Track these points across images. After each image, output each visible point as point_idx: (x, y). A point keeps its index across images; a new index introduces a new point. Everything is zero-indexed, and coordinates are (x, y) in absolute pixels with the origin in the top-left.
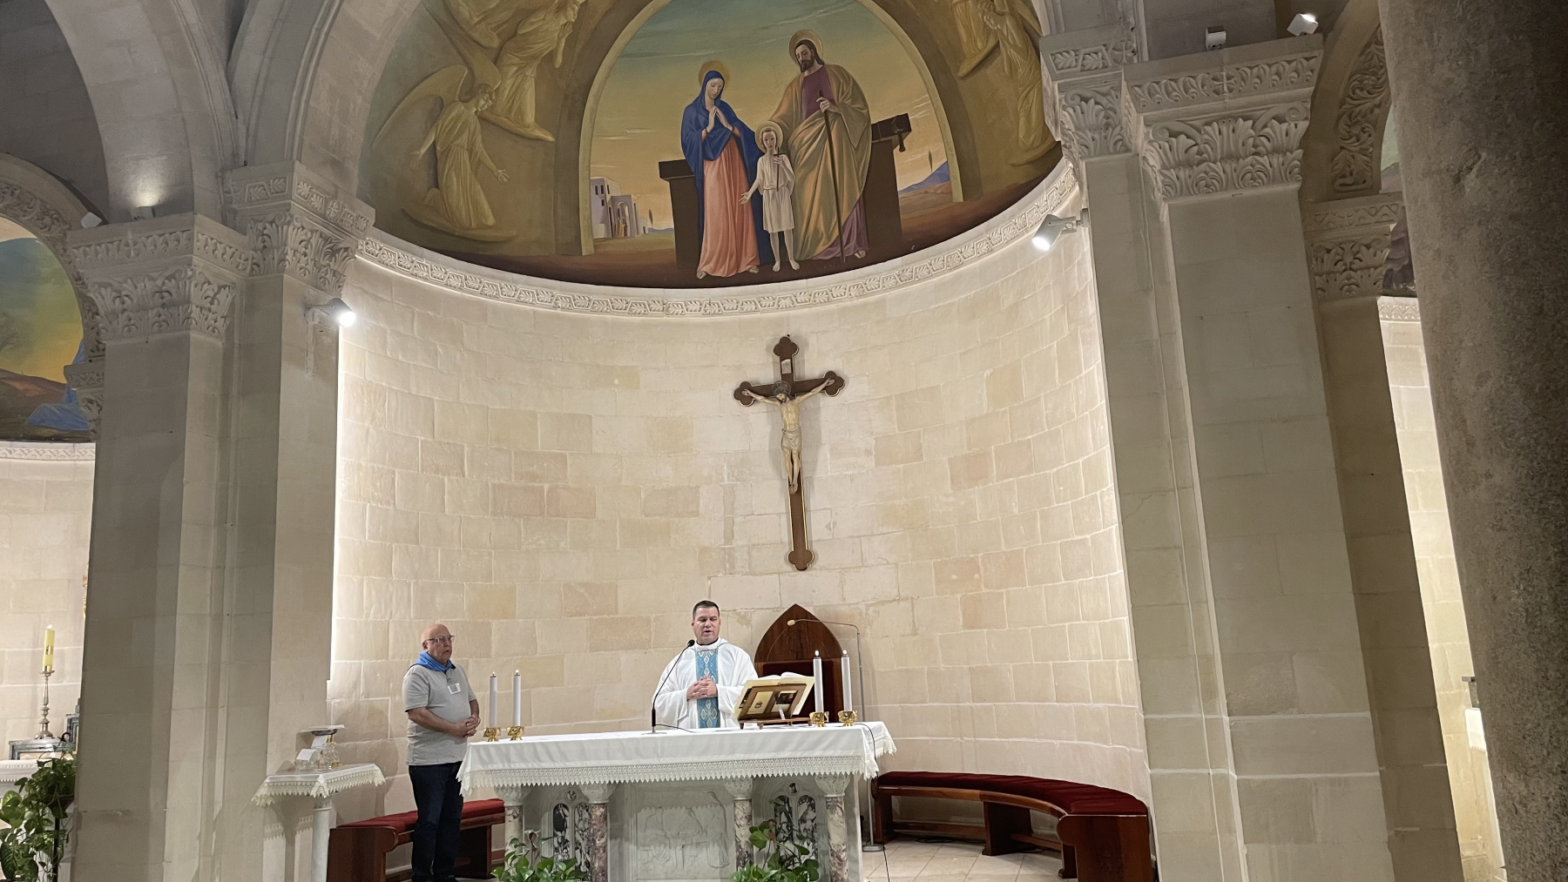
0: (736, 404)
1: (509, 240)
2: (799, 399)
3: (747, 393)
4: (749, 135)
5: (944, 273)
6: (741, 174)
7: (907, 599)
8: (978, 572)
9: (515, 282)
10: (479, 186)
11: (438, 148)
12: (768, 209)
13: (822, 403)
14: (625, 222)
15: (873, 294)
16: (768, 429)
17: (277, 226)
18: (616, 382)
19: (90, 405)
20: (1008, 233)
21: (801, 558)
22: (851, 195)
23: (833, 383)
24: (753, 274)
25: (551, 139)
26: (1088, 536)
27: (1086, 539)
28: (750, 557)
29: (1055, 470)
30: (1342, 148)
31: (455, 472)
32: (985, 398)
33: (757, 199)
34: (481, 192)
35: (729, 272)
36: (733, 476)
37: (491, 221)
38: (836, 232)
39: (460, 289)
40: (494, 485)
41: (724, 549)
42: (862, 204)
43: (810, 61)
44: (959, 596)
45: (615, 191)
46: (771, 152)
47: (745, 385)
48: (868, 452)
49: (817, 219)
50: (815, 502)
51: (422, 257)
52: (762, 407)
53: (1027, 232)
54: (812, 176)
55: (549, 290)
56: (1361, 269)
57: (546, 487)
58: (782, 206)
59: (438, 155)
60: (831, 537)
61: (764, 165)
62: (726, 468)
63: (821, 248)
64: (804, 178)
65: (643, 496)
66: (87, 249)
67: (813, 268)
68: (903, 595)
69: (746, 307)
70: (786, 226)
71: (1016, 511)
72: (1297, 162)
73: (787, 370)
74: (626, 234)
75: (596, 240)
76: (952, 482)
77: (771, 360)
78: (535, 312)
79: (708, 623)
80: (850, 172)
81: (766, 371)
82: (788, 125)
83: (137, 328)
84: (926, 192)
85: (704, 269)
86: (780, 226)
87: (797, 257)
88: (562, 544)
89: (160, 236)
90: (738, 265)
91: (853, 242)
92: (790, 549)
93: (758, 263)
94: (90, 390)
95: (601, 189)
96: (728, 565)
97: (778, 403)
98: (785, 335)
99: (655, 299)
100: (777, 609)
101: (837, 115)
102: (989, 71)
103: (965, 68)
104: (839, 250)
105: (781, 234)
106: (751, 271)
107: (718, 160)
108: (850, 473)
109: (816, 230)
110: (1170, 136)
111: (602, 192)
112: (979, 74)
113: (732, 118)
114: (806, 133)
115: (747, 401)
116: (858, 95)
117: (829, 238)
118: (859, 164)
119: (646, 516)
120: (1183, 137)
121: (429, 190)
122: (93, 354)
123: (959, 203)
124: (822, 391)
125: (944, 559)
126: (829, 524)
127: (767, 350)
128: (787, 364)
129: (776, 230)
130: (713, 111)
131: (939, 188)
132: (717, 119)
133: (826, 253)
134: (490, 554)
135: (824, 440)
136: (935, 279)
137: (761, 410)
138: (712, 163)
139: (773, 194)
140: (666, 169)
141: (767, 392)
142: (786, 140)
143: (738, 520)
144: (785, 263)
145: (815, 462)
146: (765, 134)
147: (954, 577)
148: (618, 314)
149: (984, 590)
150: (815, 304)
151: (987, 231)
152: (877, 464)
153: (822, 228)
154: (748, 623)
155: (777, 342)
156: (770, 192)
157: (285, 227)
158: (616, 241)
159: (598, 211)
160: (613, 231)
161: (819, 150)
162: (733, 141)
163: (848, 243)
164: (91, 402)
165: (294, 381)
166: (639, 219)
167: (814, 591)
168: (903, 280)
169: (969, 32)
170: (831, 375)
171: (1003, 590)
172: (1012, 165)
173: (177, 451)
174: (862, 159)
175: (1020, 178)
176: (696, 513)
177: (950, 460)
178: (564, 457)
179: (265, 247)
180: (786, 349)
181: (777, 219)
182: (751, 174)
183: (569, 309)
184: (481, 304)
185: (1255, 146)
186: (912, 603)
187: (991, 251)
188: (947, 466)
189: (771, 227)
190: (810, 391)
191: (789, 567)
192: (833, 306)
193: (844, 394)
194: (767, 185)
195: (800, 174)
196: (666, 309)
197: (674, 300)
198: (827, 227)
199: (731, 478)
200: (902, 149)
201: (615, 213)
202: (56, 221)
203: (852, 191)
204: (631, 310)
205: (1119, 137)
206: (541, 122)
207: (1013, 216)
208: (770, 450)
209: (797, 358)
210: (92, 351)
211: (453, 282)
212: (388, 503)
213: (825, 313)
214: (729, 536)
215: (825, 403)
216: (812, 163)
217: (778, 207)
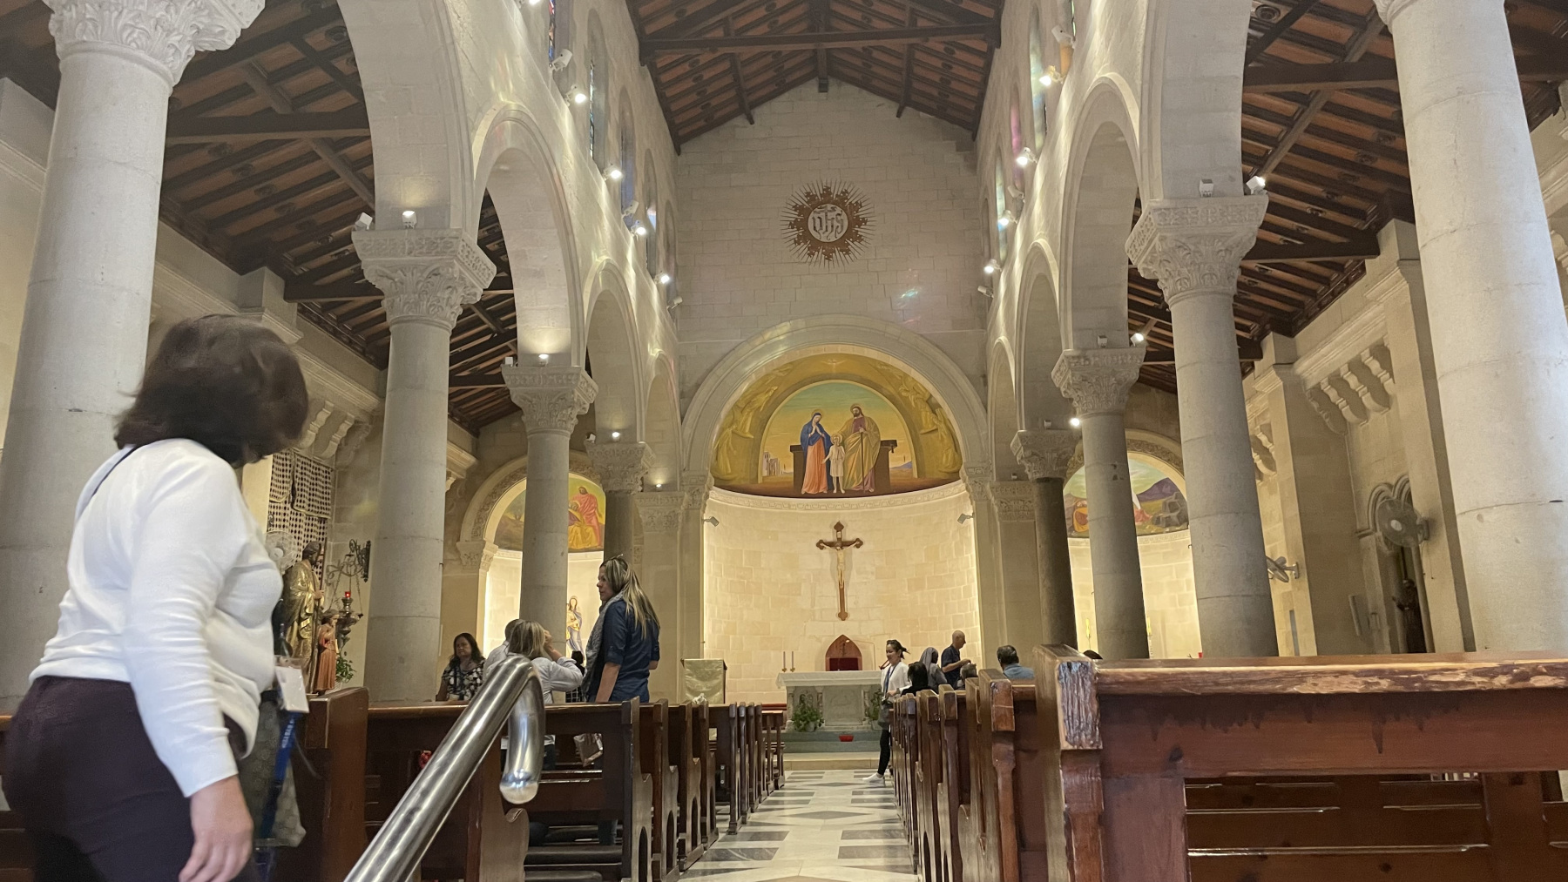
0: (817, 548)
2: (846, 549)
3: (822, 545)
4: (828, 437)
5: (907, 505)
6: (823, 452)
9: (738, 496)
10: (728, 459)
11: (719, 447)
12: (833, 467)
13: (853, 551)
14: (775, 469)
15: (877, 508)
16: (831, 560)
18: (770, 537)
20: (937, 496)
21: (843, 615)
22: (869, 466)
23: (858, 543)
24: (825, 493)
25: (754, 438)
28: (822, 614)
29: (951, 588)
32: (924, 557)
33: (829, 462)
35: (814, 492)
36: (815, 579)
37: (730, 471)
38: (862, 480)
41: (811, 610)
42: (873, 470)
43: (858, 413)
45: (772, 457)
46: (837, 444)
47: (821, 541)
48: (872, 573)
49: (854, 474)
50: (848, 592)
52: (828, 551)
54: (853, 456)
55: (749, 499)
58: (839, 466)
60: (856, 607)
61: (832, 449)
62: (812, 576)
63: (854, 485)
64: (849, 456)
67: (851, 494)
68: (886, 632)
69: (822, 508)
70: (840, 475)
71: (934, 601)
73: (839, 536)
74: (775, 475)
75: (764, 477)
76: (908, 588)
77: (832, 531)
80: (869, 457)
81: (830, 536)
82: (845, 436)
84: (902, 471)
85: (804, 490)
86: (837, 473)
87: (844, 488)
89: (665, 497)
90: (819, 489)
91: (868, 485)
92: (839, 611)
93: (827, 489)
95: (767, 456)
96: (812, 616)
97: (835, 550)
98: (838, 521)
99: (785, 502)
100: (833, 636)
101: (866, 435)
102: (933, 436)
103: (923, 431)
104: (862, 488)
105: (838, 478)
107: (814, 446)
108: (865, 581)
109: (853, 478)
112: (929, 435)
113: (822, 430)
114: (852, 439)
115: (822, 548)
116: (876, 428)
117: (859, 482)
118: (874, 455)
120: (1004, 503)
121: (715, 463)
123: (917, 479)
124: (854, 546)
126: (855, 601)
127: (831, 526)
128: (839, 533)
129: (836, 476)
130: (815, 427)
131: (908, 471)
132: (816, 430)
133: (857, 487)
135: (853, 568)
136: (902, 507)
137: (827, 553)
138: (812, 447)
139: (836, 461)
140: (793, 448)
141: (831, 545)
142: (843, 441)
143: (817, 598)
144: (839, 490)
145: (850, 575)
146: (835, 437)
150: (852, 509)
151: (928, 493)
152: (876, 578)
153: (855, 477)
154: (821, 642)
155: (835, 524)
158: (771, 477)
159: (765, 465)
160: (770, 473)
161: (857, 446)
162: (821, 439)
163: (865, 486)
166: (780, 468)
167: (849, 629)
168: (890, 504)
169: (926, 420)
170: (858, 540)
172: (939, 471)
174: (875, 453)
175: (942, 476)
176: (800, 595)
177: (908, 580)
179: (694, 499)
180: (839, 527)
181: (836, 472)
182: (827, 452)
183: (754, 507)
188: (906, 583)
190: (849, 546)
191: (838, 619)
192: (859, 511)
193: (863, 548)
194: (833, 457)
195: (848, 454)
196: (789, 507)
197: (793, 503)
198: (858, 477)
200: (893, 452)
201: (771, 465)
203: (869, 464)
204: (777, 507)
206: (750, 432)
208: (831, 570)
209: (843, 531)
211: (720, 498)
213: (855, 513)
214: (813, 605)
215: (855, 551)
216: (853, 451)
217: (837, 466)
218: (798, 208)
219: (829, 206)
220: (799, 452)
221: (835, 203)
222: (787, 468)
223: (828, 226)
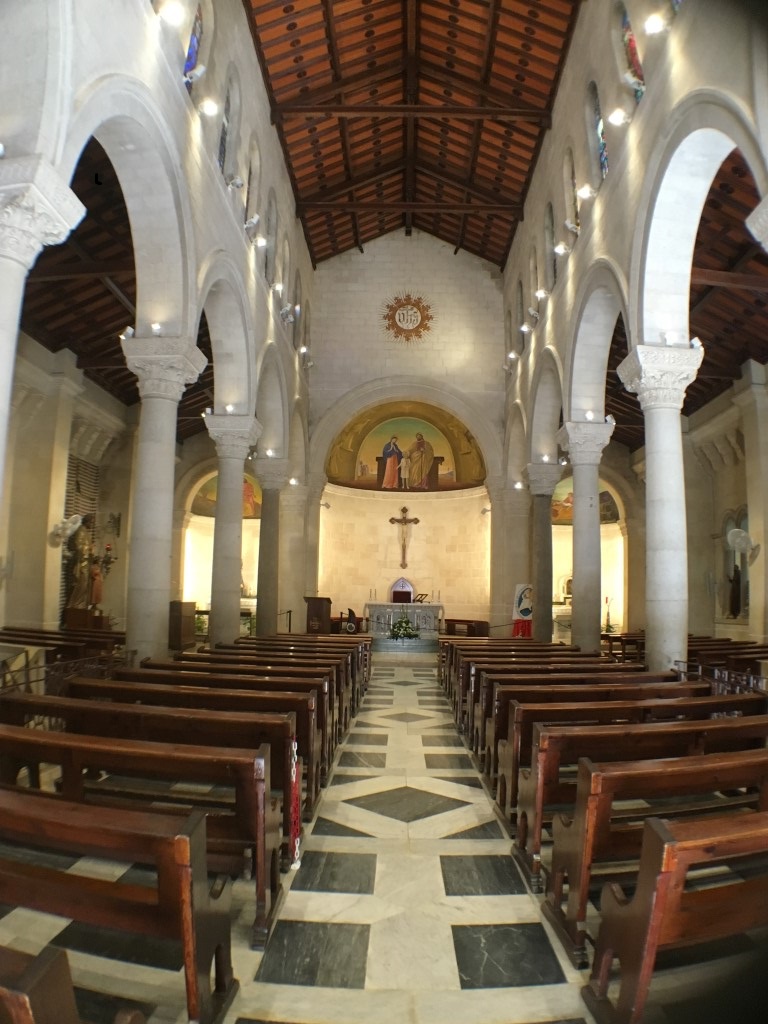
0: (390, 523)
2: (408, 524)
4: (400, 453)
5: (449, 499)
6: (397, 462)
8: (451, 574)
10: (336, 464)
12: (402, 472)
14: (366, 472)
15: (429, 499)
16: (398, 531)
18: (360, 515)
20: (467, 495)
21: (404, 565)
22: (425, 473)
23: (416, 521)
24: (397, 489)
25: (353, 452)
28: (391, 564)
29: (473, 552)
32: (457, 532)
33: (400, 469)
35: (390, 488)
36: (388, 543)
37: (337, 472)
38: (420, 482)
41: (384, 561)
42: (428, 475)
43: (421, 439)
45: (364, 464)
46: (406, 458)
47: (392, 519)
48: (424, 540)
49: (415, 477)
50: (409, 551)
52: (396, 524)
54: (416, 465)
55: (348, 491)
60: (412, 561)
61: (403, 460)
62: (386, 540)
63: (415, 484)
64: (413, 466)
67: (413, 490)
68: (430, 577)
69: (395, 498)
70: (407, 477)
71: (462, 560)
73: (404, 516)
74: (365, 475)
75: (358, 477)
76: (446, 551)
77: (400, 513)
78: (345, 496)
80: (426, 467)
81: (398, 515)
82: (411, 452)
84: (446, 477)
85: (384, 486)
87: (409, 486)
90: (393, 486)
92: (401, 563)
93: (398, 486)
95: (361, 463)
96: (385, 565)
97: (401, 525)
98: (404, 506)
99: (371, 493)
100: (398, 578)
101: (425, 453)
103: (461, 453)
104: (420, 486)
106: (396, 487)
108: (419, 545)
109: (415, 480)
112: (465, 456)
113: (397, 448)
114: (416, 455)
115: (393, 523)
116: (432, 449)
117: (418, 483)
118: (429, 466)
123: (455, 483)
124: (413, 523)
125: (442, 569)
126: (412, 557)
127: (399, 510)
128: (404, 514)
129: (404, 478)
130: (392, 446)
131: (450, 477)
132: (393, 448)
133: (417, 486)
135: (412, 536)
136: (446, 500)
137: (396, 526)
138: (390, 459)
139: (404, 468)
140: (378, 459)
141: (398, 521)
142: (410, 456)
143: (388, 554)
144: (405, 487)
145: (410, 541)
146: (405, 453)
147: (444, 574)
148: (361, 496)
150: (413, 500)
151: (462, 492)
152: (426, 544)
155: (402, 508)
158: (363, 477)
159: (360, 469)
160: (363, 474)
161: (419, 460)
162: (396, 454)
163: (423, 485)
166: (369, 471)
167: (407, 574)
168: (438, 498)
169: (464, 446)
170: (416, 519)
174: (430, 464)
175: (472, 482)
176: (378, 551)
177: (446, 546)
180: (404, 510)
181: (405, 475)
182: (399, 462)
183: (350, 495)
186: (432, 579)
189: (402, 476)
190: (410, 522)
191: (401, 568)
192: (417, 501)
193: (419, 524)
194: (403, 466)
195: (412, 464)
196: (374, 496)
197: (376, 494)
198: (418, 480)
200: (441, 465)
201: (364, 469)
203: (426, 471)
206: (351, 447)
208: (398, 537)
209: (407, 513)
213: (415, 502)
214: (386, 558)
215: (414, 526)
216: (416, 462)
217: (405, 472)
218: (390, 307)
219: (409, 307)
220: (381, 461)
221: (414, 305)
222: (373, 471)
223: (409, 319)
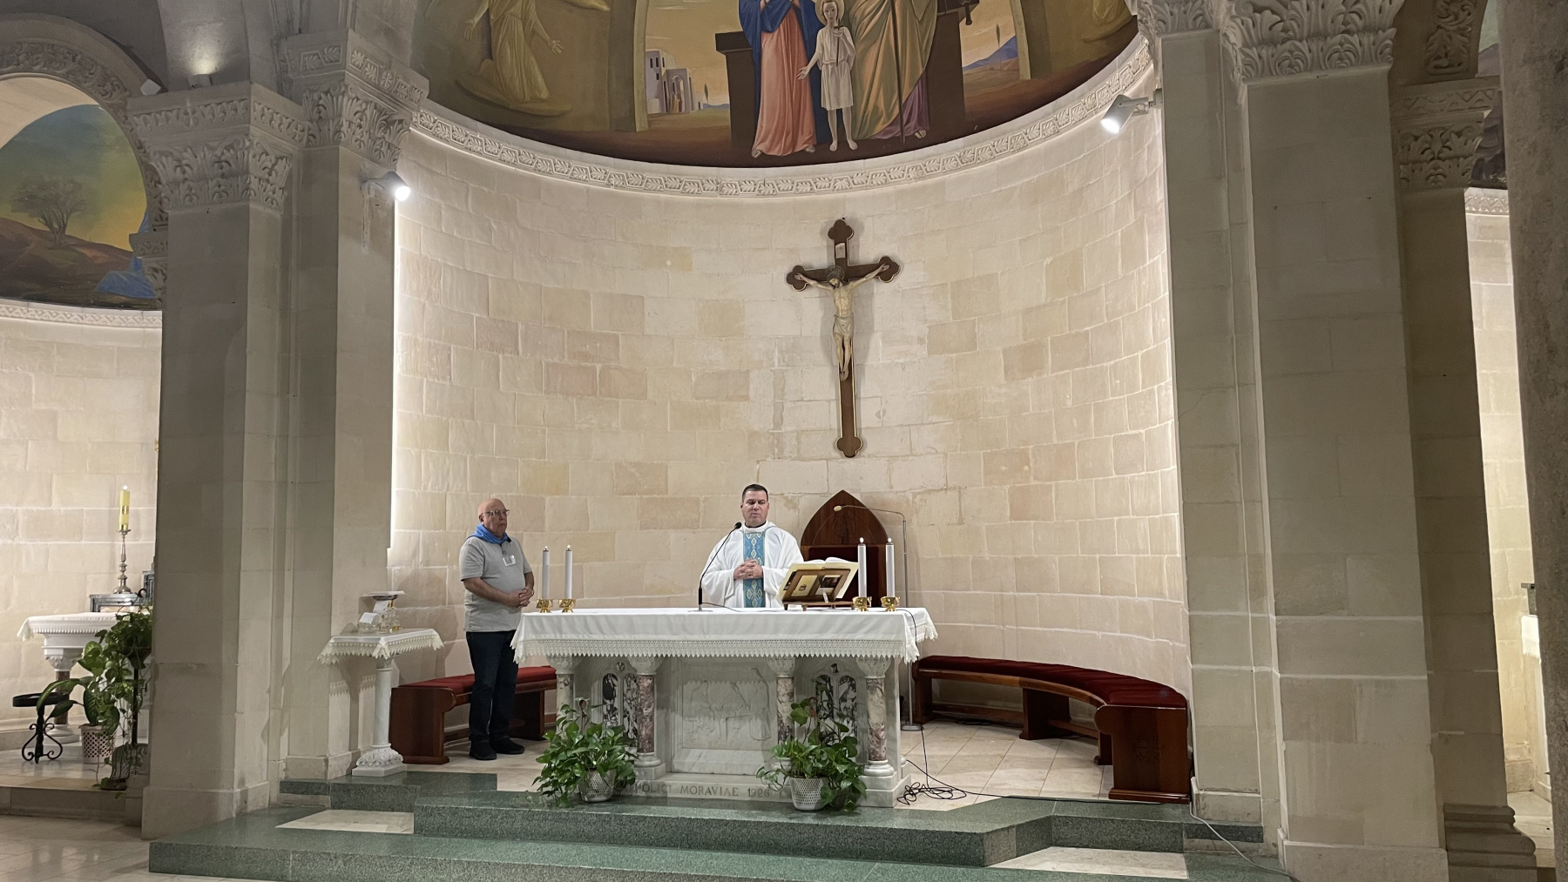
0: (789, 288)
1: (562, 115)
3: (800, 277)
4: (809, 6)
5: (1008, 154)
6: (800, 47)
7: (955, 488)
8: (1028, 464)
9: (567, 157)
10: (533, 58)
11: (492, 17)
12: (826, 84)
13: (875, 290)
14: (679, 97)
15: (930, 177)
16: (821, 314)
17: (332, 97)
18: (669, 263)
19: (155, 274)
20: (1077, 114)
21: (849, 445)
22: (913, 72)
23: (888, 269)
24: (809, 153)
25: (606, 8)
26: (1142, 431)
27: (1141, 434)
28: (799, 443)
29: (1112, 362)
30: (1439, 27)
31: (509, 349)
32: (1044, 288)
33: (816, 73)
34: (535, 64)
35: (785, 151)
36: (784, 361)
37: (545, 94)
38: (897, 111)
39: (514, 164)
40: (547, 364)
41: (773, 434)
42: (924, 82)
44: (1006, 487)
45: (670, 65)
46: (832, 24)
48: (921, 341)
49: (877, 97)
50: (866, 389)
51: (476, 130)
52: (814, 292)
53: (1096, 113)
54: (873, 51)
55: (602, 167)
56: (1450, 158)
57: (599, 367)
58: (842, 83)
59: (492, 24)
60: (880, 425)
61: (824, 38)
62: (776, 353)
63: (880, 127)
64: (866, 50)
65: (693, 379)
66: (147, 116)
67: (871, 148)
68: (950, 485)
69: (801, 188)
70: (845, 103)
71: (1069, 403)
72: (1389, 42)
73: (841, 255)
74: (680, 110)
75: (650, 116)
76: (1006, 372)
77: (825, 244)
78: (588, 189)
79: (756, 505)
80: (913, 45)
81: (819, 255)
83: (198, 198)
84: (992, 69)
85: (759, 147)
86: (839, 104)
87: (855, 137)
88: (614, 424)
89: (218, 104)
90: (794, 143)
91: (913, 123)
92: (839, 436)
93: (815, 143)
94: (155, 259)
95: (656, 62)
96: (776, 450)
97: (831, 288)
98: (840, 217)
99: (709, 178)
100: (822, 495)
104: (899, 129)
105: (839, 112)
106: (807, 150)
107: (776, 32)
108: (901, 361)
109: (876, 107)
110: (1255, 11)
111: (657, 66)
114: (868, 3)
117: (889, 116)
118: (923, 38)
119: (697, 399)
120: (1268, 13)
121: (482, 61)
122: (157, 223)
123: (1027, 81)
124: (876, 277)
125: (995, 450)
126: (879, 412)
127: (822, 233)
128: (841, 248)
129: (834, 108)
131: (1007, 64)
133: (885, 132)
134: (544, 431)
135: (876, 329)
136: (997, 162)
137: (813, 297)
138: (770, 35)
139: (832, 69)
140: (723, 42)
141: (820, 276)
142: (847, 12)
143: (788, 405)
144: (842, 142)
145: (867, 348)
146: (825, 5)
147: (1004, 468)
148: (672, 193)
149: (1033, 483)
150: (872, 186)
151: (1054, 111)
152: (930, 352)
153: (882, 106)
154: (795, 507)
155: (832, 225)
156: (830, 67)
157: (340, 98)
158: (667, 117)
159: (652, 86)
160: (668, 106)
161: (880, 24)
162: (792, 11)
163: (908, 122)
164: (156, 270)
165: (352, 254)
166: (694, 94)
167: (861, 478)
168: (964, 162)
171: (1053, 483)
172: (1085, 41)
173: (240, 322)
174: (926, 31)
176: (746, 398)
177: (1005, 351)
178: (616, 337)
179: (320, 118)
180: (841, 232)
181: (836, 96)
182: (810, 47)
183: (622, 187)
184: (533, 179)
185: (1345, 23)
186: (960, 492)
187: (1057, 133)
188: (1001, 356)
189: (829, 104)
190: (863, 276)
191: (837, 454)
192: (890, 189)
193: (899, 281)
194: (826, 59)
195: (862, 47)
196: (720, 189)
197: (728, 180)
198: (888, 105)
199: (782, 363)
200: (969, 22)
201: (670, 87)
202: (117, 88)
203: (914, 67)
204: (684, 189)
205: (1199, 12)
207: (1082, 96)
208: (821, 336)
209: (851, 242)
210: (157, 220)
211: (506, 156)
212: (444, 378)
213: (881, 194)
214: (778, 422)
215: (880, 290)
216: (873, 37)
217: (838, 83)
220: (739, 50)
222: (712, 92)
